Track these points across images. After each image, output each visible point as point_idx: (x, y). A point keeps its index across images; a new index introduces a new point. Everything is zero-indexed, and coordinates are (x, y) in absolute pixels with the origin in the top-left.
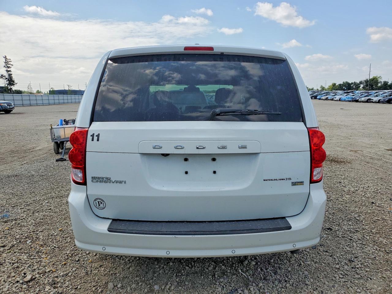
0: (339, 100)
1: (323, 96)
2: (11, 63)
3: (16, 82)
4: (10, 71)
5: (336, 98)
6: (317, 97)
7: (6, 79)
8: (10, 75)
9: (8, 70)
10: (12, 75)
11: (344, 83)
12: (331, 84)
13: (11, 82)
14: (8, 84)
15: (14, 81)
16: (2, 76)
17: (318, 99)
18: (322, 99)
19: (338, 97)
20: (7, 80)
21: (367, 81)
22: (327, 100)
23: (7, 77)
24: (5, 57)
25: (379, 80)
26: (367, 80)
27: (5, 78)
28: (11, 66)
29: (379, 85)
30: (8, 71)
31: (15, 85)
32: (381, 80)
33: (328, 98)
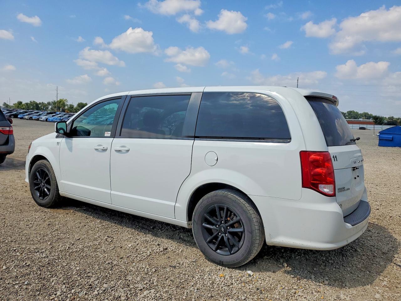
0: (45, 120)
1: (25, 115)
5: (42, 118)
6: (18, 115)
11: (31, 102)
12: (16, 102)
17: (19, 118)
18: (25, 119)
19: (43, 118)
21: (54, 103)
22: (30, 120)
25: (66, 103)
26: (55, 101)
29: (66, 107)
32: (68, 104)
33: (32, 118)
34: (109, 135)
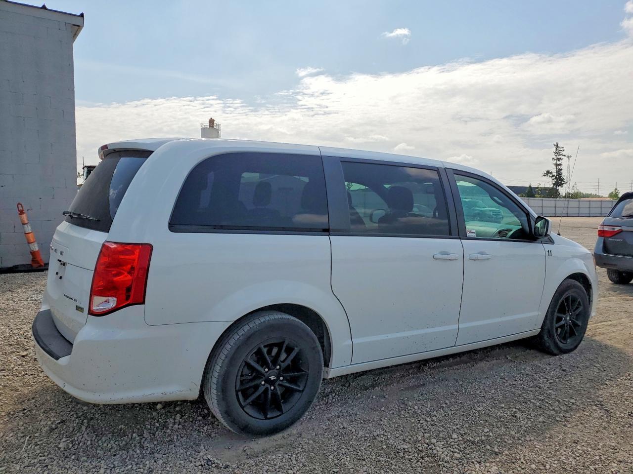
2: (563, 153)
3: (565, 180)
4: (560, 165)
7: (553, 176)
8: (559, 171)
9: (558, 163)
10: (562, 171)
13: (559, 180)
14: (554, 184)
15: (562, 180)
16: (548, 172)
20: (554, 178)
23: (554, 174)
24: (557, 146)
27: (551, 175)
28: (562, 157)
30: (557, 165)
31: (564, 185)
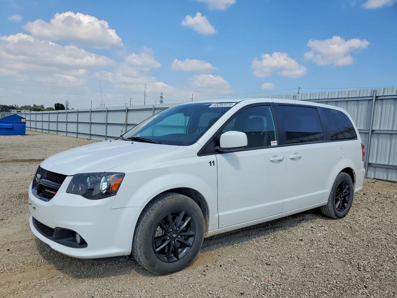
34: (276, 144)
